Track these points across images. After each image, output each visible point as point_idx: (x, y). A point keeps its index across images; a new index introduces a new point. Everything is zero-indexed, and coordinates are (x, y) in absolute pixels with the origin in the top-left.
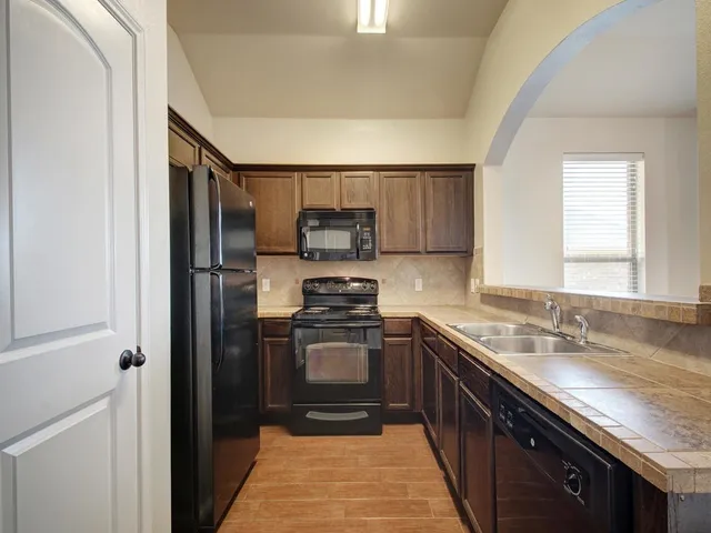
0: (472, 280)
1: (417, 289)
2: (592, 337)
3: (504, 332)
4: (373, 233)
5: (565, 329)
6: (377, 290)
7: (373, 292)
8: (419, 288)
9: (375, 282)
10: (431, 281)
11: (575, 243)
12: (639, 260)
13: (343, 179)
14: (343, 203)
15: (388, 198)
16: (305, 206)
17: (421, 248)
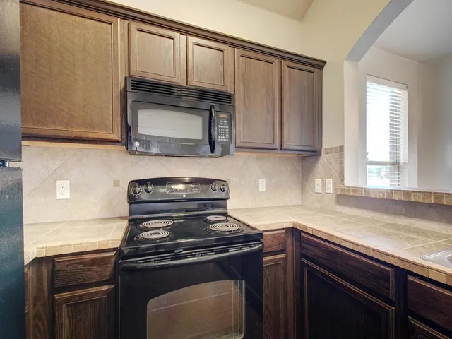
0: (318, 182)
1: (260, 190)
6: (228, 193)
7: (222, 195)
8: (262, 188)
9: (225, 183)
10: (273, 181)
12: (401, 164)
13: (190, 44)
14: (190, 80)
15: (244, 83)
16: (133, 72)
17: (277, 145)
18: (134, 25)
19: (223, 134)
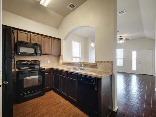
0: (60, 61)
2: (84, 68)
3: (71, 69)
4: (40, 49)
5: (80, 67)
6: (40, 63)
7: (39, 63)
8: (49, 62)
9: (39, 61)
10: (52, 61)
11: (74, 55)
13: (31, 35)
14: (31, 41)
15: (43, 42)
16: (18, 40)
17: (51, 54)
18: (19, 31)
19: (39, 52)
